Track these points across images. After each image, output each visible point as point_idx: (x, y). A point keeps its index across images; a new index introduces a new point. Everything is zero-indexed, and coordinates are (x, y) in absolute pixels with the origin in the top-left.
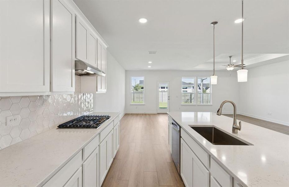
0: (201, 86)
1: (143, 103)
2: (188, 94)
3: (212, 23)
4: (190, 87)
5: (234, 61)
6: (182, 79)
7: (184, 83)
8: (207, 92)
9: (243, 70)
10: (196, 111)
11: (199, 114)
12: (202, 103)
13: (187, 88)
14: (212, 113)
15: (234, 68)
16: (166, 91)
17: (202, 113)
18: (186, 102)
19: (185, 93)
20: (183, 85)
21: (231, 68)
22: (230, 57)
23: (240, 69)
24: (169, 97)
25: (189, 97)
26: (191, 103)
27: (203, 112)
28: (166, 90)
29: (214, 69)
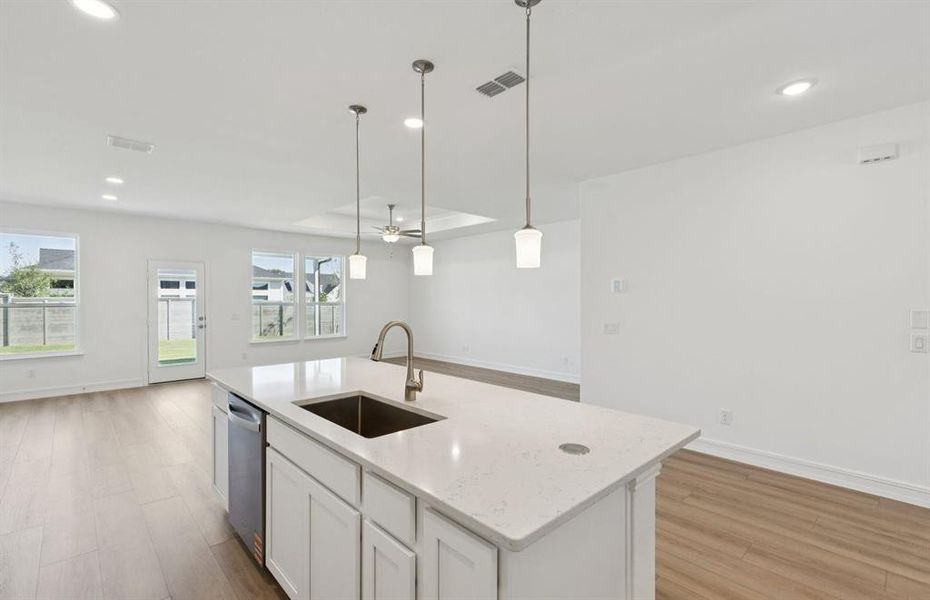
0: (314, 283)
1: (76, 351)
2: (270, 308)
3: (354, 108)
4: (276, 284)
5: (400, 219)
6: (254, 257)
7: (259, 271)
8: (329, 301)
9: (425, 247)
10: (300, 359)
11: (310, 367)
12: (317, 331)
13: (265, 287)
14: (345, 359)
15: (398, 237)
16: (183, 296)
17: (317, 362)
18: (263, 333)
19: (260, 304)
20: (255, 275)
21: (393, 238)
22: (391, 207)
23: (419, 245)
24: (201, 319)
25: (273, 318)
26: (281, 334)
27: (319, 359)
28: (183, 291)
29: (358, 236)
